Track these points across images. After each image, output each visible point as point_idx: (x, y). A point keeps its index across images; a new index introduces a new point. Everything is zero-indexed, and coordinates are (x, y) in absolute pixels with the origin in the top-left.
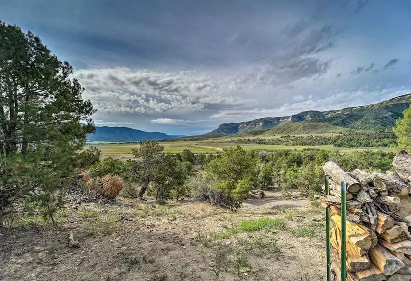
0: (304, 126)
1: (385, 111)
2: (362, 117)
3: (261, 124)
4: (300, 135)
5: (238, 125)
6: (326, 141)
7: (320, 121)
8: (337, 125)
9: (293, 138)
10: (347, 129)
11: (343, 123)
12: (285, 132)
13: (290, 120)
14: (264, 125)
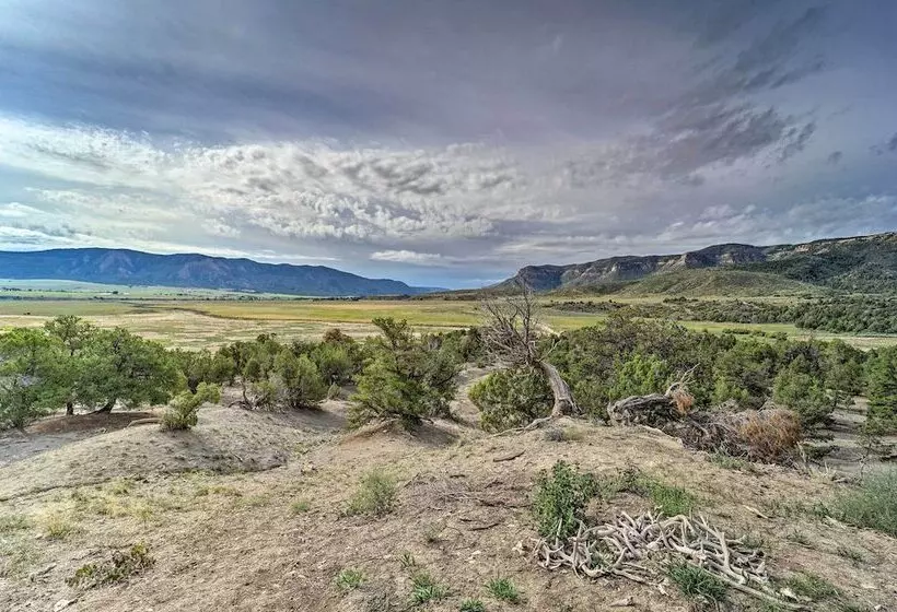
0: (718, 278)
2: (859, 262)
3: (613, 269)
5: (561, 270)
6: (775, 315)
7: (754, 268)
8: (797, 277)
9: (693, 305)
10: (823, 288)
11: (813, 274)
12: (672, 289)
13: (683, 262)
14: (619, 273)
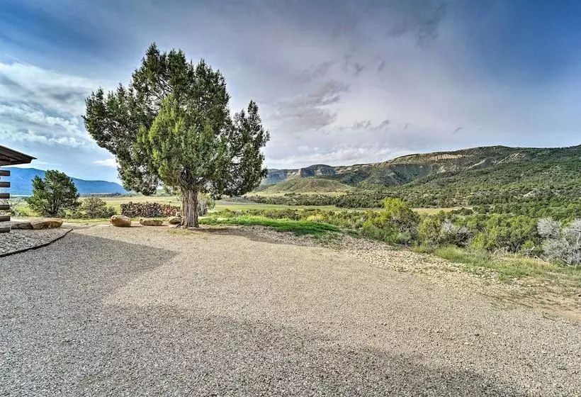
0: (312, 183)
1: (389, 171)
4: (305, 194)
6: (330, 201)
9: (297, 197)
10: (355, 188)
13: (299, 174)
